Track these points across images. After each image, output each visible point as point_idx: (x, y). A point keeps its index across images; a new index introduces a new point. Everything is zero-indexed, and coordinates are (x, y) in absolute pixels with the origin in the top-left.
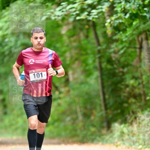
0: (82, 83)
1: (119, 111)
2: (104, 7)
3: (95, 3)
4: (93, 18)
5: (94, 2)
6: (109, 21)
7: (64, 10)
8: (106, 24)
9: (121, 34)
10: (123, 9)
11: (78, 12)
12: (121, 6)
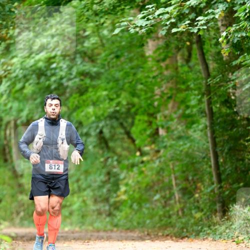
0: (180, 138)
1: (242, 184)
2: (217, 11)
3: (202, 5)
4: (199, 30)
5: (200, 4)
6: (224, 34)
7: (150, 17)
8: (220, 40)
9: (245, 57)
10: (248, 15)
11: (173, 20)
12: (246, 10)
